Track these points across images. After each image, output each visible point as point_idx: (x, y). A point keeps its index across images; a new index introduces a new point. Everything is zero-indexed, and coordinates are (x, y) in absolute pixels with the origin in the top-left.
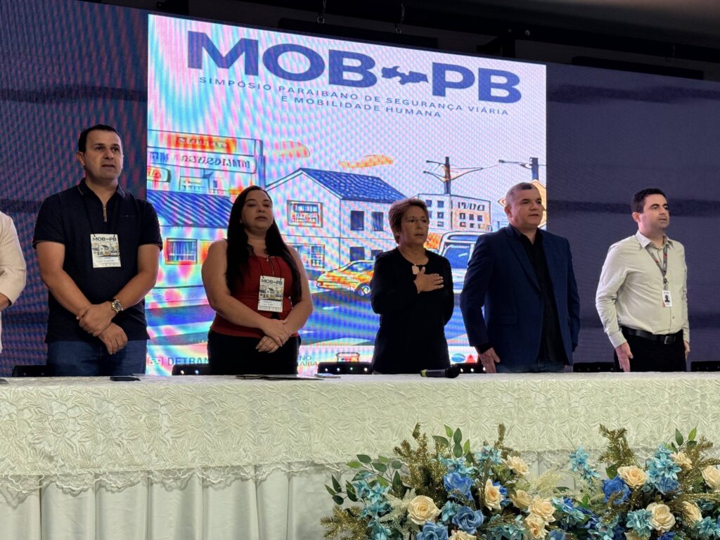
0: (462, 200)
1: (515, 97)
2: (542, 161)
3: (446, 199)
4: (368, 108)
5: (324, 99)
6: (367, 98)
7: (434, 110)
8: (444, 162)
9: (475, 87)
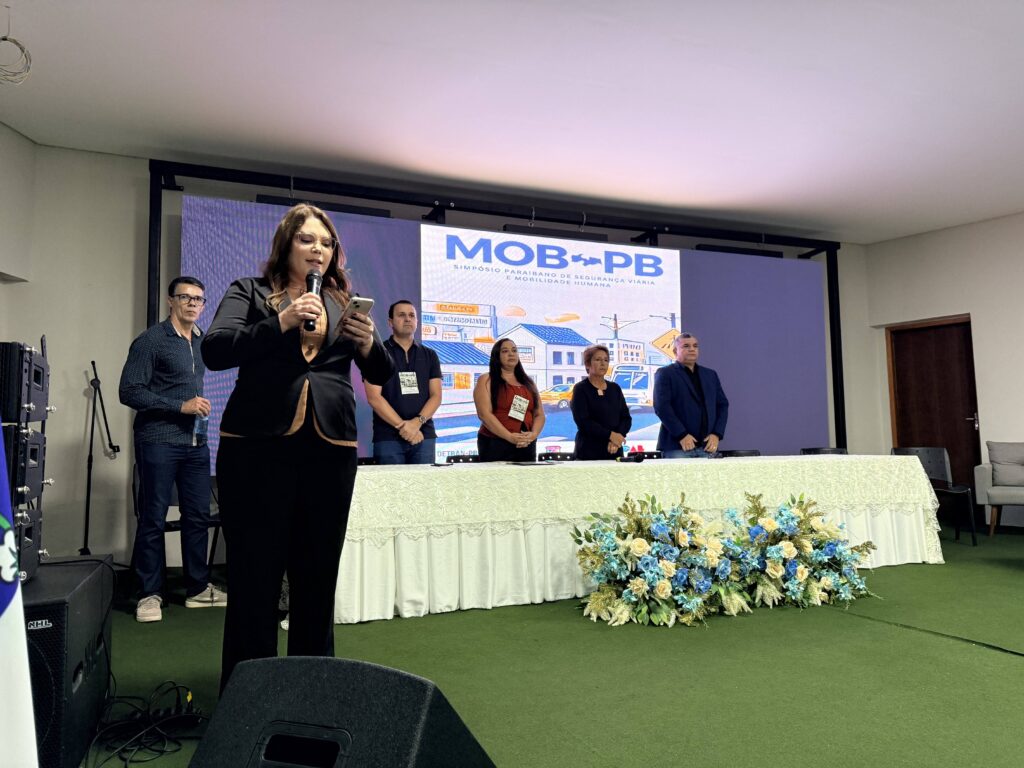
0: (625, 343)
1: (659, 272)
2: (678, 315)
3: (615, 342)
4: (563, 282)
5: (534, 277)
6: (562, 276)
7: (606, 283)
8: (613, 317)
9: (633, 266)
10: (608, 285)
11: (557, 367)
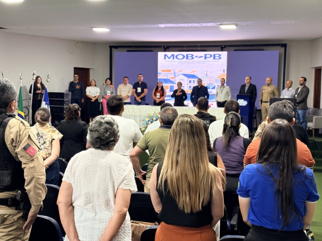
0: (209, 77)
1: (220, 58)
2: (226, 70)
3: (206, 77)
4: (192, 63)
5: (185, 62)
8: (206, 71)
9: (213, 57)
10: (205, 63)
11: (190, 84)
